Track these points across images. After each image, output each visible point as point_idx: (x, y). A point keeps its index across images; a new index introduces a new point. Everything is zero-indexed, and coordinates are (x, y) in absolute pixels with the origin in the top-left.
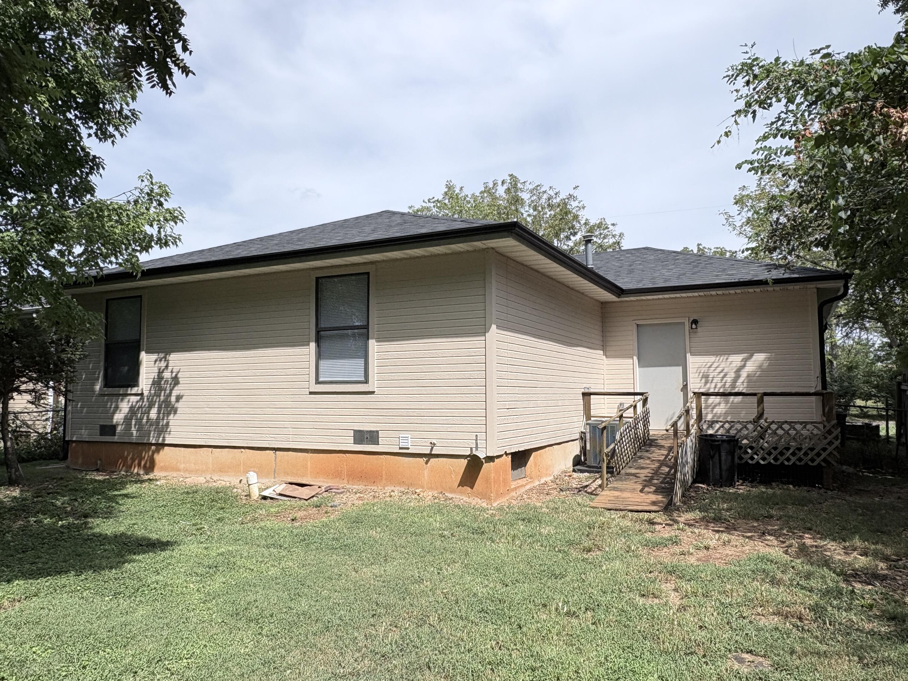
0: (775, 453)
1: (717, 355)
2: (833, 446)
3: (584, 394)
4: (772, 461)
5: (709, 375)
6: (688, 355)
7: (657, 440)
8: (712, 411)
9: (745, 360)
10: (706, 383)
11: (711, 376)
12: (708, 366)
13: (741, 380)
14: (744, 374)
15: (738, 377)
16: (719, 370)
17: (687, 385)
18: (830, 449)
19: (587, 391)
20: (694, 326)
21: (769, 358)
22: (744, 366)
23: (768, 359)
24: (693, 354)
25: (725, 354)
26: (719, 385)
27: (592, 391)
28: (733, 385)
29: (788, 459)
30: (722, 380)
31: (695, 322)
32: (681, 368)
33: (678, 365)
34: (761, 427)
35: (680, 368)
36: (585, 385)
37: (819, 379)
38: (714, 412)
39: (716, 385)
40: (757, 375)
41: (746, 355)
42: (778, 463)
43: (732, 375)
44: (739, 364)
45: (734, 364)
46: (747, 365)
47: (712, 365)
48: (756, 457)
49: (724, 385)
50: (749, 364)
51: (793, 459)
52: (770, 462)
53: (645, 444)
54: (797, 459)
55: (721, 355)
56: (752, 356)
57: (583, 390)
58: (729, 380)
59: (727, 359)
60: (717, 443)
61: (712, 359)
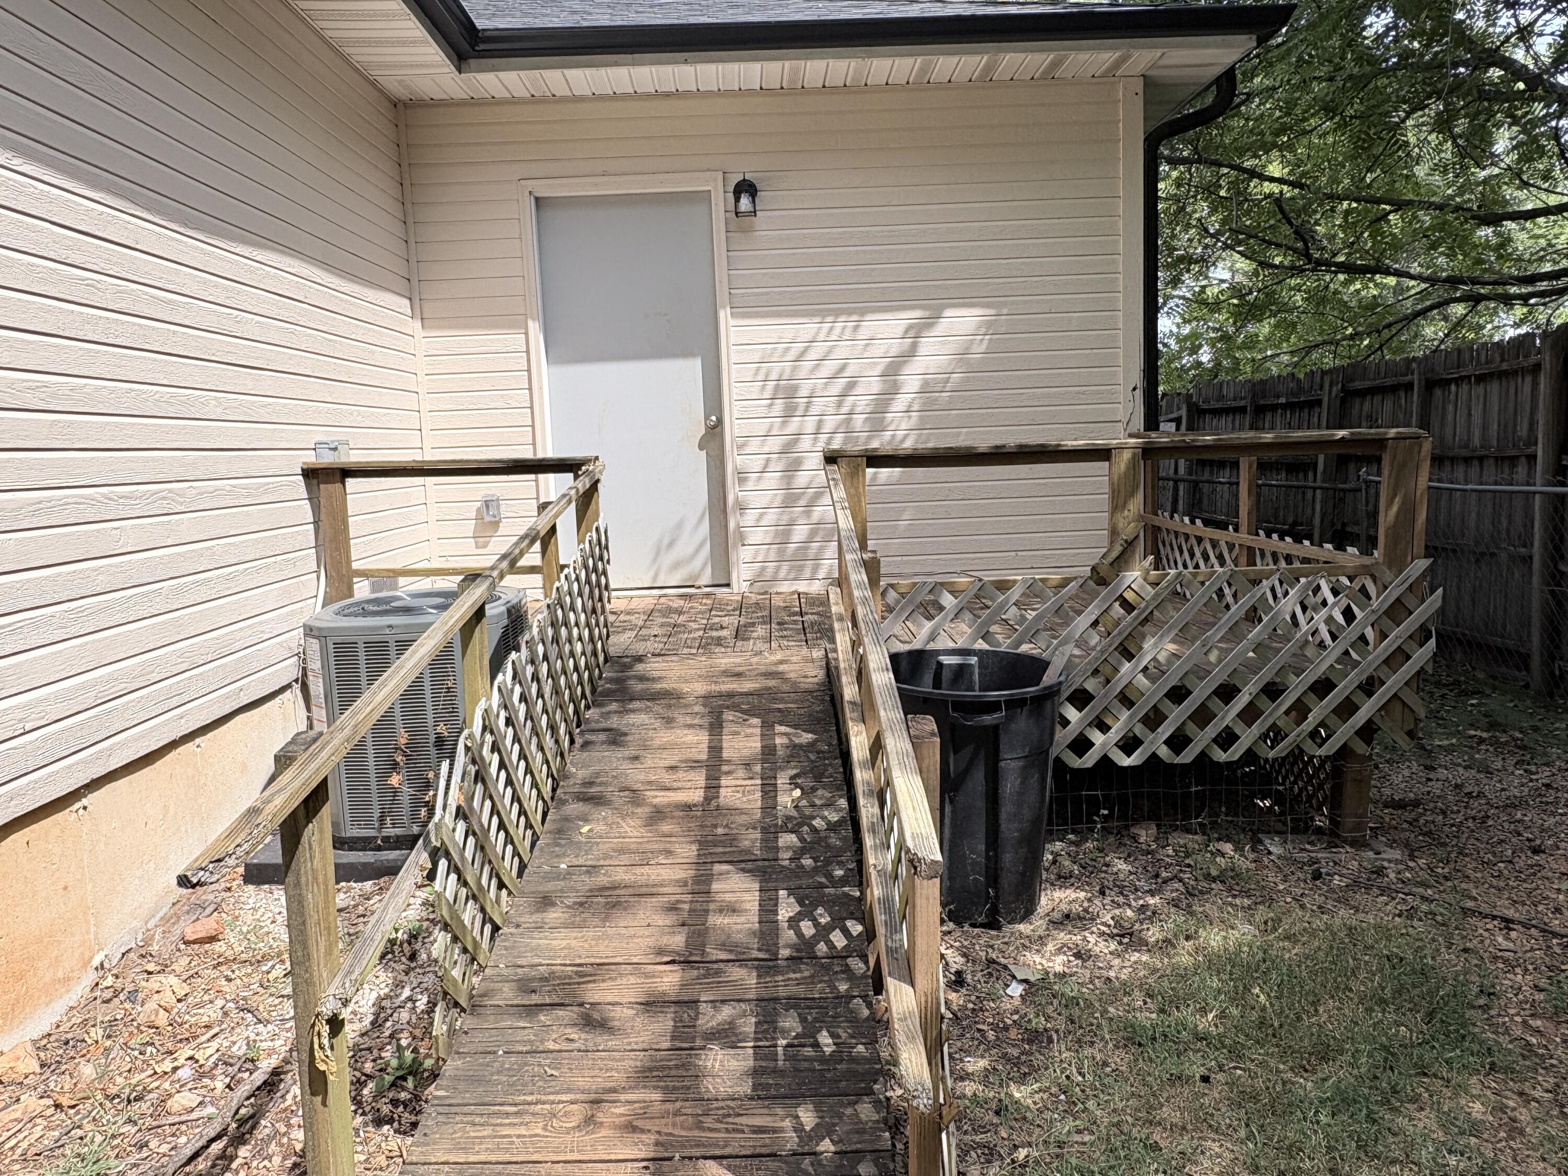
0: (1176, 715)
1: (823, 314)
2: (1408, 670)
3: (312, 475)
4: (1164, 752)
5: (795, 388)
6: (724, 315)
7: (640, 659)
8: (808, 514)
9: (916, 332)
10: (789, 413)
11: (804, 392)
12: (791, 356)
13: (900, 403)
14: (911, 382)
15: (891, 391)
16: (829, 367)
17: (720, 421)
18: (1394, 682)
19: (327, 459)
20: (745, 202)
21: (989, 324)
22: (911, 353)
23: (989, 327)
24: (742, 310)
25: (850, 312)
26: (830, 423)
27: (355, 457)
28: (877, 424)
29: (1227, 739)
30: (839, 405)
31: (746, 188)
32: (697, 363)
33: (686, 353)
34: (1128, 606)
35: (696, 365)
36: (320, 435)
37: (1139, 394)
38: (815, 517)
39: (820, 424)
40: (949, 386)
41: (918, 313)
42: (1187, 756)
43: (872, 385)
44: (896, 346)
45: (878, 349)
46: (922, 350)
47: (806, 350)
48: (1097, 738)
49: (848, 421)
50: (927, 345)
51: (1248, 737)
52: (1154, 755)
53: (598, 697)
54: (1264, 737)
55: (837, 313)
56: (937, 317)
57: (310, 458)
58: (861, 400)
59: (856, 328)
60: (988, 719)
61: (807, 328)
